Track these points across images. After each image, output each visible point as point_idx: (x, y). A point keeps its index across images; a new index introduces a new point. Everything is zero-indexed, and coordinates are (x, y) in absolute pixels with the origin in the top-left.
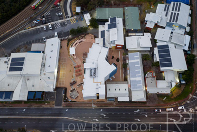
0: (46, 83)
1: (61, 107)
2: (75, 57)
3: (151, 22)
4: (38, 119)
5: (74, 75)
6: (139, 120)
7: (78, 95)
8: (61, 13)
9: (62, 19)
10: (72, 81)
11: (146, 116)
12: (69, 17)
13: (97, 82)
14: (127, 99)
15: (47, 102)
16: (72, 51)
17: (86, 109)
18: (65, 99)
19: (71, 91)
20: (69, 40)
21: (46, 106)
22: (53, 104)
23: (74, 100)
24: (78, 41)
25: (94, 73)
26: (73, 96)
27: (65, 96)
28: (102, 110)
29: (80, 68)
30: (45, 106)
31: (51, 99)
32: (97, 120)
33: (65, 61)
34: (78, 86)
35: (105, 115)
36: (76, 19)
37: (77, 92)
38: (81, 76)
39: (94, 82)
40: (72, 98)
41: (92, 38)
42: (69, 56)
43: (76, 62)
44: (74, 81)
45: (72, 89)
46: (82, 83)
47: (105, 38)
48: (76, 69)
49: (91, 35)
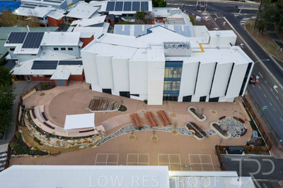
5: (168, 129)
7: (229, 117)
13: (202, 48)
19: (224, 133)
23: (247, 126)
26: (239, 129)
29: (142, 116)
32: (275, 87)
34: (201, 117)
37: (221, 119)
38: (169, 113)
39: (203, 51)
40: (246, 130)
41: (43, 94)
42: (91, 146)
43: (119, 127)
44: (190, 128)
45: (217, 132)
46: (193, 110)
47: (59, 60)
48: (146, 125)
49: (27, 96)
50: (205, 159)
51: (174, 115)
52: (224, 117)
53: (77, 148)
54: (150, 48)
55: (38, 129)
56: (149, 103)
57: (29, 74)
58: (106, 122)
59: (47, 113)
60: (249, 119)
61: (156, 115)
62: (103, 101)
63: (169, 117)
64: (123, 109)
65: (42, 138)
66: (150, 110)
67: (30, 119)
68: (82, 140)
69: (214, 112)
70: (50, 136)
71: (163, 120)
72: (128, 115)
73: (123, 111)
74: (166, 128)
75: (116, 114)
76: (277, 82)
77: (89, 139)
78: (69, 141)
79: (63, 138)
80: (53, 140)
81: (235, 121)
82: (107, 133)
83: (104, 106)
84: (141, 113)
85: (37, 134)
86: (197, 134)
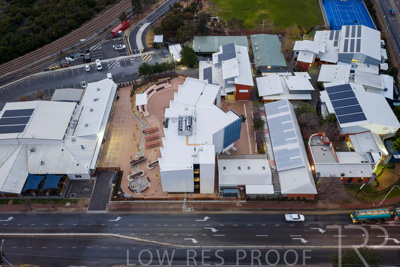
0: (73, 158)
1: (104, 212)
2: (146, 114)
3: (306, 52)
4: (40, 238)
5: (142, 146)
6: (303, 241)
7: (149, 184)
8: (124, 46)
9: (125, 55)
10: (136, 158)
11: (321, 230)
12: (138, 52)
13: (195, 145)
14: (269, 190)
15: (70, 201)
17: (166, 216)
18: (115, 193)
19: (133, 177)
20: (137, 87)
21: (67, 209)
22: (86, 206)
23: (138, 195)
24: (155, 87)
25: (187, 125)
26: (137, 188)
27: (117, 188)
28: (206, 218)
29: (157, 133)
30: (62, 210)
31: (82, 194)
32: (194, 241)
33: (123, 122)
34: (150, 166)
35: (214, 230)
36: (154, 56)
37: (147, 178)
39: (187, 144)
43: (148, 123)
44: (140, 158)
48: (148, 136)
51: (156, 151)
52: (149, 181)
57: (200, 70)
63: (154, 149)
69: (157, 176)
85: (144, 89)
86: (134, 161)
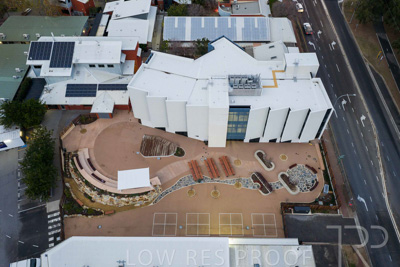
2: (158, 182)
5: (230, 181)
6: (334, 43)
7: (300, 165)
10: (253, 186)
11: (320, 32)
13: (275, 79)
16: (134, 179)
19: (292, 186)
20: (71, 207)
23: (320, 177)
24: (86, 173)
26: (309, 180)
29: (202, 163)
32: (363, 118)
34: (269, 166)
37: (291, 167)
38: (233, 159)
39: (276, 86)
40: (317, 183)
41: (84, 131)
42: (147, 204)
43: (177, 178)
44: (255, 180)
45: (285, 185)
46: (260, 155)
47: (98, 83)
48: (206, 175)
49: (66, 134)
50: (269, 219)
51: (238, 162)
52: (295, 165)
53: (132, 207)
54: (212, 84)
55: (87, 183)
56: (210, 145)
57: (63, 103)
58: (161, 171)
59: (93, 159)
60: (323, 168)
61: (217, 161)
62: (157, 141)
63: (233, 164)
64: (180, 153)
65: (94, 195)
66: (211, 155)
67: (76, 170)
68: (137, 198)
69: (284, 157)
70: (101, 192)
71: (225, 169)
72: (186, 162)
73: (180, 155)
74: (229, 180)
75: (172, 161)
76: (367, 110)
77: (145, 197)
78: (123, 199)
79: (116, 195)
80: (106, 199)
81: (307, 170)
82: (163, 186)
83: (158, 149)
84: (201, 159)
85: (87, 190)
86: (262, 188)
